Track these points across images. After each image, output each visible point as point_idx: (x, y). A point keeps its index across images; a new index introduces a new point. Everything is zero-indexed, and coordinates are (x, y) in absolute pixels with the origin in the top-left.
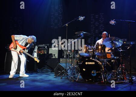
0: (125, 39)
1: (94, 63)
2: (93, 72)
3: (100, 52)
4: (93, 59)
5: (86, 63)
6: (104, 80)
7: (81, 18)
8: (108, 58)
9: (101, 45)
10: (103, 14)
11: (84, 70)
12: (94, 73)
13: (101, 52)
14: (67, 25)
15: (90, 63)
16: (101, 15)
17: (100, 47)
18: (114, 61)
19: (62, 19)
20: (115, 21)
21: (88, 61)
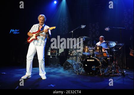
1: (94, 60)
3: (98, 51)
4: (93, 57)
5: (88, 60)
6: (102, 73)
7: (83, 27)
8: (104, 56)
9: (99, 47)
11: (86, 65)
12: (93, 68)
14: (72, 32)
15: (91, 60)
16: (97, 24)
17: (98, 48)
18: (109, 58)
20: (109, 28)
21: (89, 59)
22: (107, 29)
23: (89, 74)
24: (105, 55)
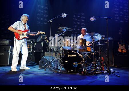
0: (104, 36)
1: (75, 56)
2: (74, 64)
4: (75, 52)
5: (69, 56)
6: (85, 70)
7: (64, 15)
8: (88, 51)
10: (84, 13)
11: (66, 62)
13: (82, 45)
14: (51, 21)
15: (72, 56)
16: (83, 15)
18: (93, 53)
19: (47, 17)
20: (94, 18)
21: (70, 54)
22: (92, 19)
23: (70, 72)
24: (89, 49)
